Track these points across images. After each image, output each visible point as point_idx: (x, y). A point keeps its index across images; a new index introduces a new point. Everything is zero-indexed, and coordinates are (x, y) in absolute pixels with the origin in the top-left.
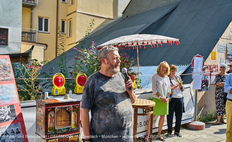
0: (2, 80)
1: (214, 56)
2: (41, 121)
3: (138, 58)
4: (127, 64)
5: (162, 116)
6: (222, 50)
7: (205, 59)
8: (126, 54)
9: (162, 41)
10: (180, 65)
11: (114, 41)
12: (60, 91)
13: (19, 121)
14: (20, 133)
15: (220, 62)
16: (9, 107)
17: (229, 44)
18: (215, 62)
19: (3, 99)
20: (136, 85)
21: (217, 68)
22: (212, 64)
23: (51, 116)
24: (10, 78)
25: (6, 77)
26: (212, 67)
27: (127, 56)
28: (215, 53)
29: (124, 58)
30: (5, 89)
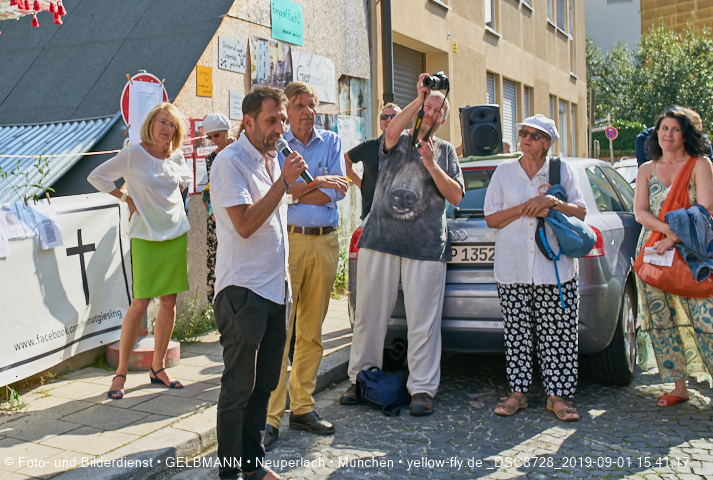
1: (206, 84)
6: (231, 61)
7: (172, 93)
10: (79, 122)
15: (225, 106)
17: (255, 42)
18: (208, 107)
22: (199, 112)
26: (198, 124)
28: (208, 73)
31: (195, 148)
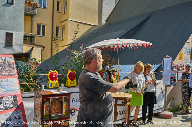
0: (7, 75)
1: (181, 57)
2: (38, 109)
3: (118, 58)
4: (109, 63)
5: (138, 107)
6: (187, 52)
7: (173, 59)
8: (108, 55)
9: (138, 45)
11: (98, 44)
12: (54, 84)
13: (20, 109)
14: (21, 119)
15: (185, 62)
16: (13, 97)
18: (181, 62)
19: (8, 91)
20: (116, 80)
21: (184, 67)
22: (179, 63)
23: (47, 105)
24: (13, 73)
25: (10, 72)
26: (179, 66)
27: (109, 57)
28: (181, 55)
29: (107, 58)
30: (9, 82)
31: (178, 71)
